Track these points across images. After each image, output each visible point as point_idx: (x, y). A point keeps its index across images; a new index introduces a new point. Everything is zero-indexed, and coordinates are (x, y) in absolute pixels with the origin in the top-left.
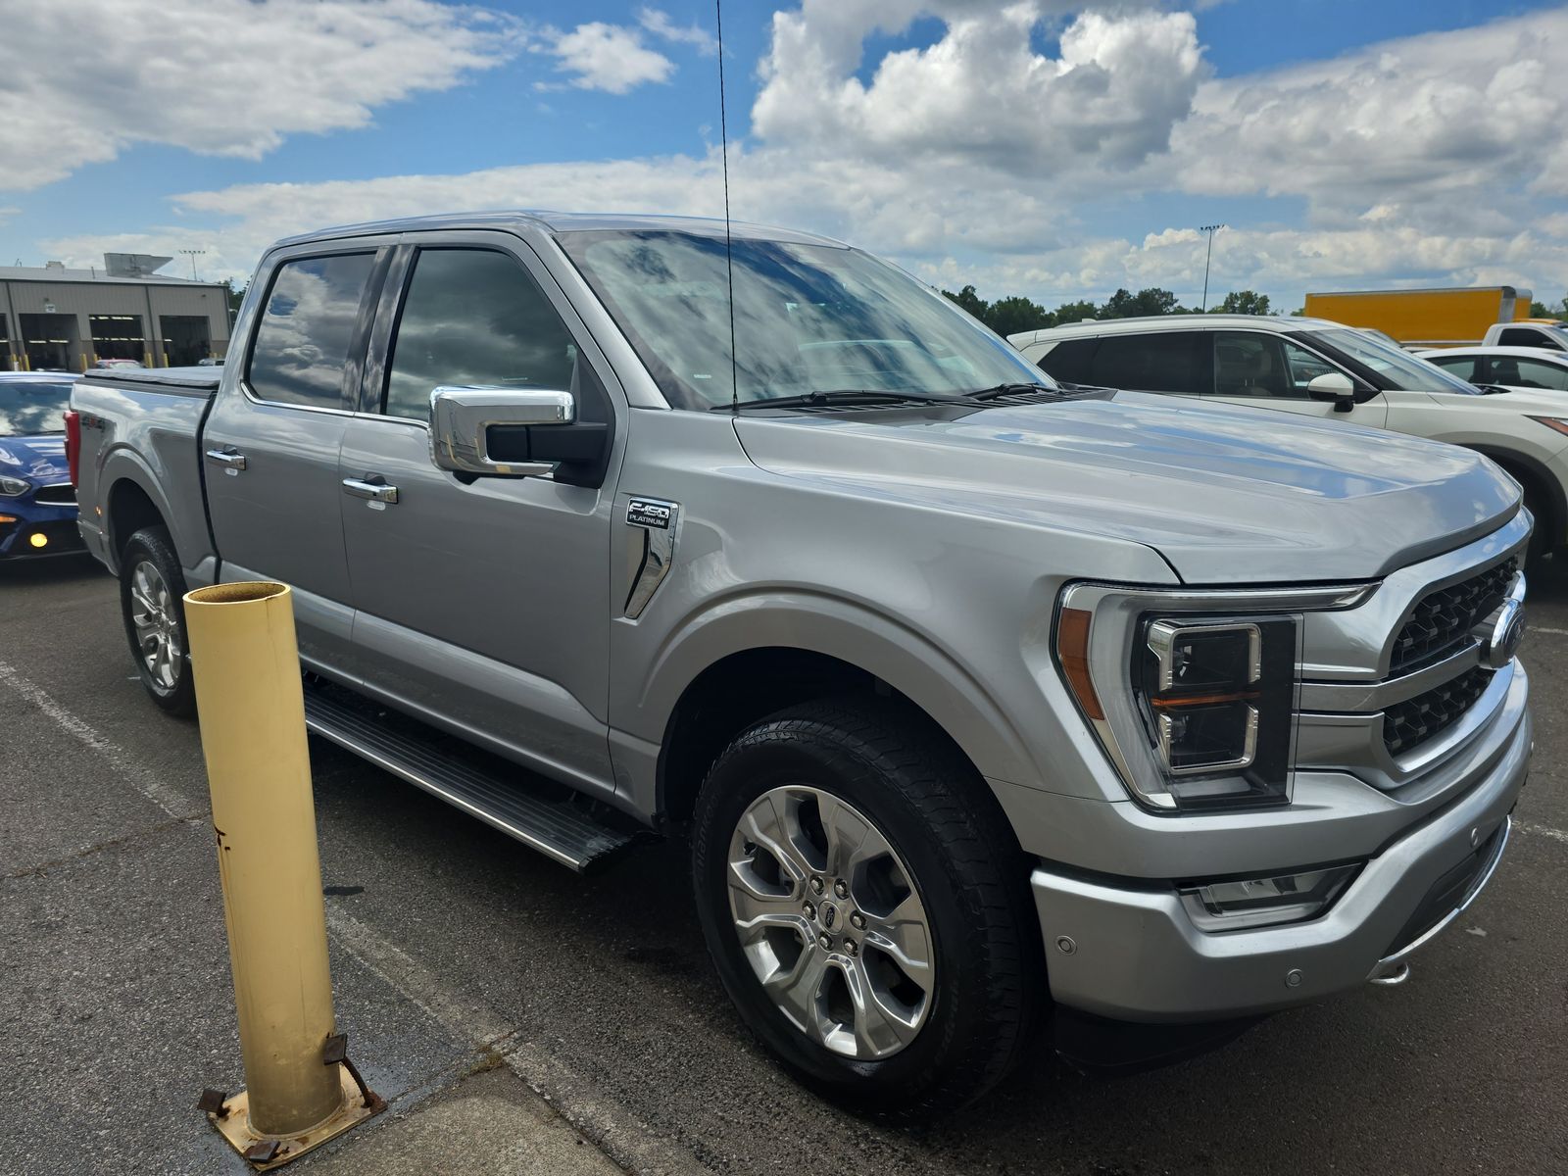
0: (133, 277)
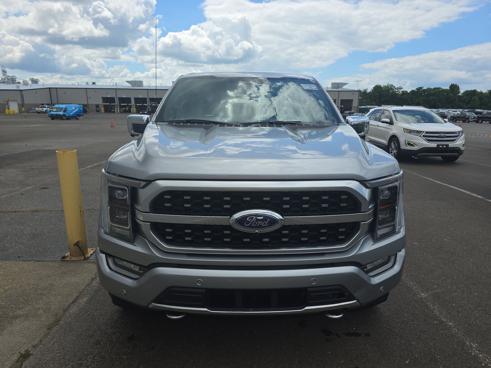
0: (337, 89)
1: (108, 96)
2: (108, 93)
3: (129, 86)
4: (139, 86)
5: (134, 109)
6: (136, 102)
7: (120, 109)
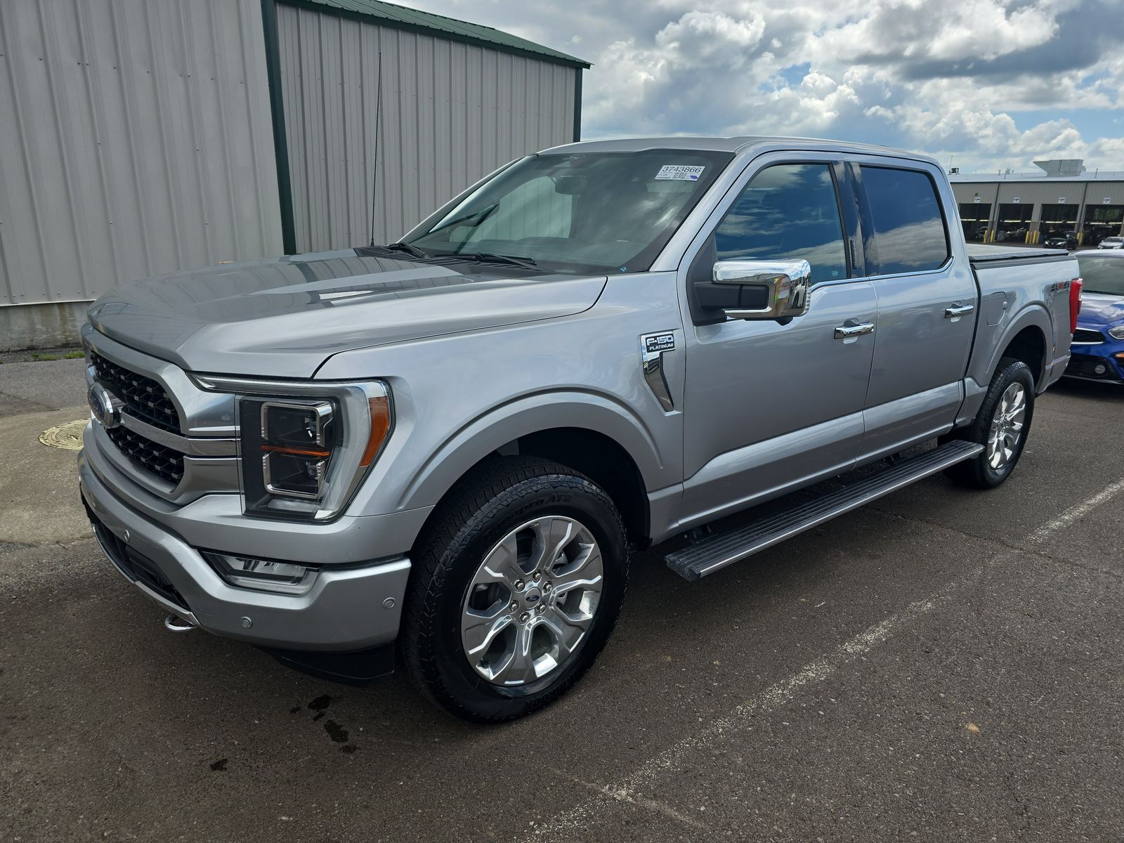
1: (976, 202)
2: (976, 195)
3: (1040, 174)
4: (1067, 173)
5: (1034, 234)
6: (1045, 216)
7: (997, 233)
